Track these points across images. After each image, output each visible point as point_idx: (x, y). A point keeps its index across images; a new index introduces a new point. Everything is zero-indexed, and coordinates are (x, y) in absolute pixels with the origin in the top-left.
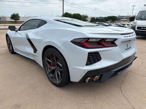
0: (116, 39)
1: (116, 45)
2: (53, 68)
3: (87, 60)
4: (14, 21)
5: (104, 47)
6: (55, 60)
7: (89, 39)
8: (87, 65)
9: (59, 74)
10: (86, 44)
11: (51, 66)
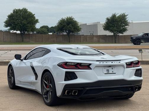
0: (90, 64)
1: (91, 69)
2: (48, 89)
3: (65, 77)
4: (112, 34)
5: (79, 69)
6: (50, 82)
7: (67, 62)
8: (65, 80)
9: (51, 94)
10: (65, 66)
11: (46, 87)
